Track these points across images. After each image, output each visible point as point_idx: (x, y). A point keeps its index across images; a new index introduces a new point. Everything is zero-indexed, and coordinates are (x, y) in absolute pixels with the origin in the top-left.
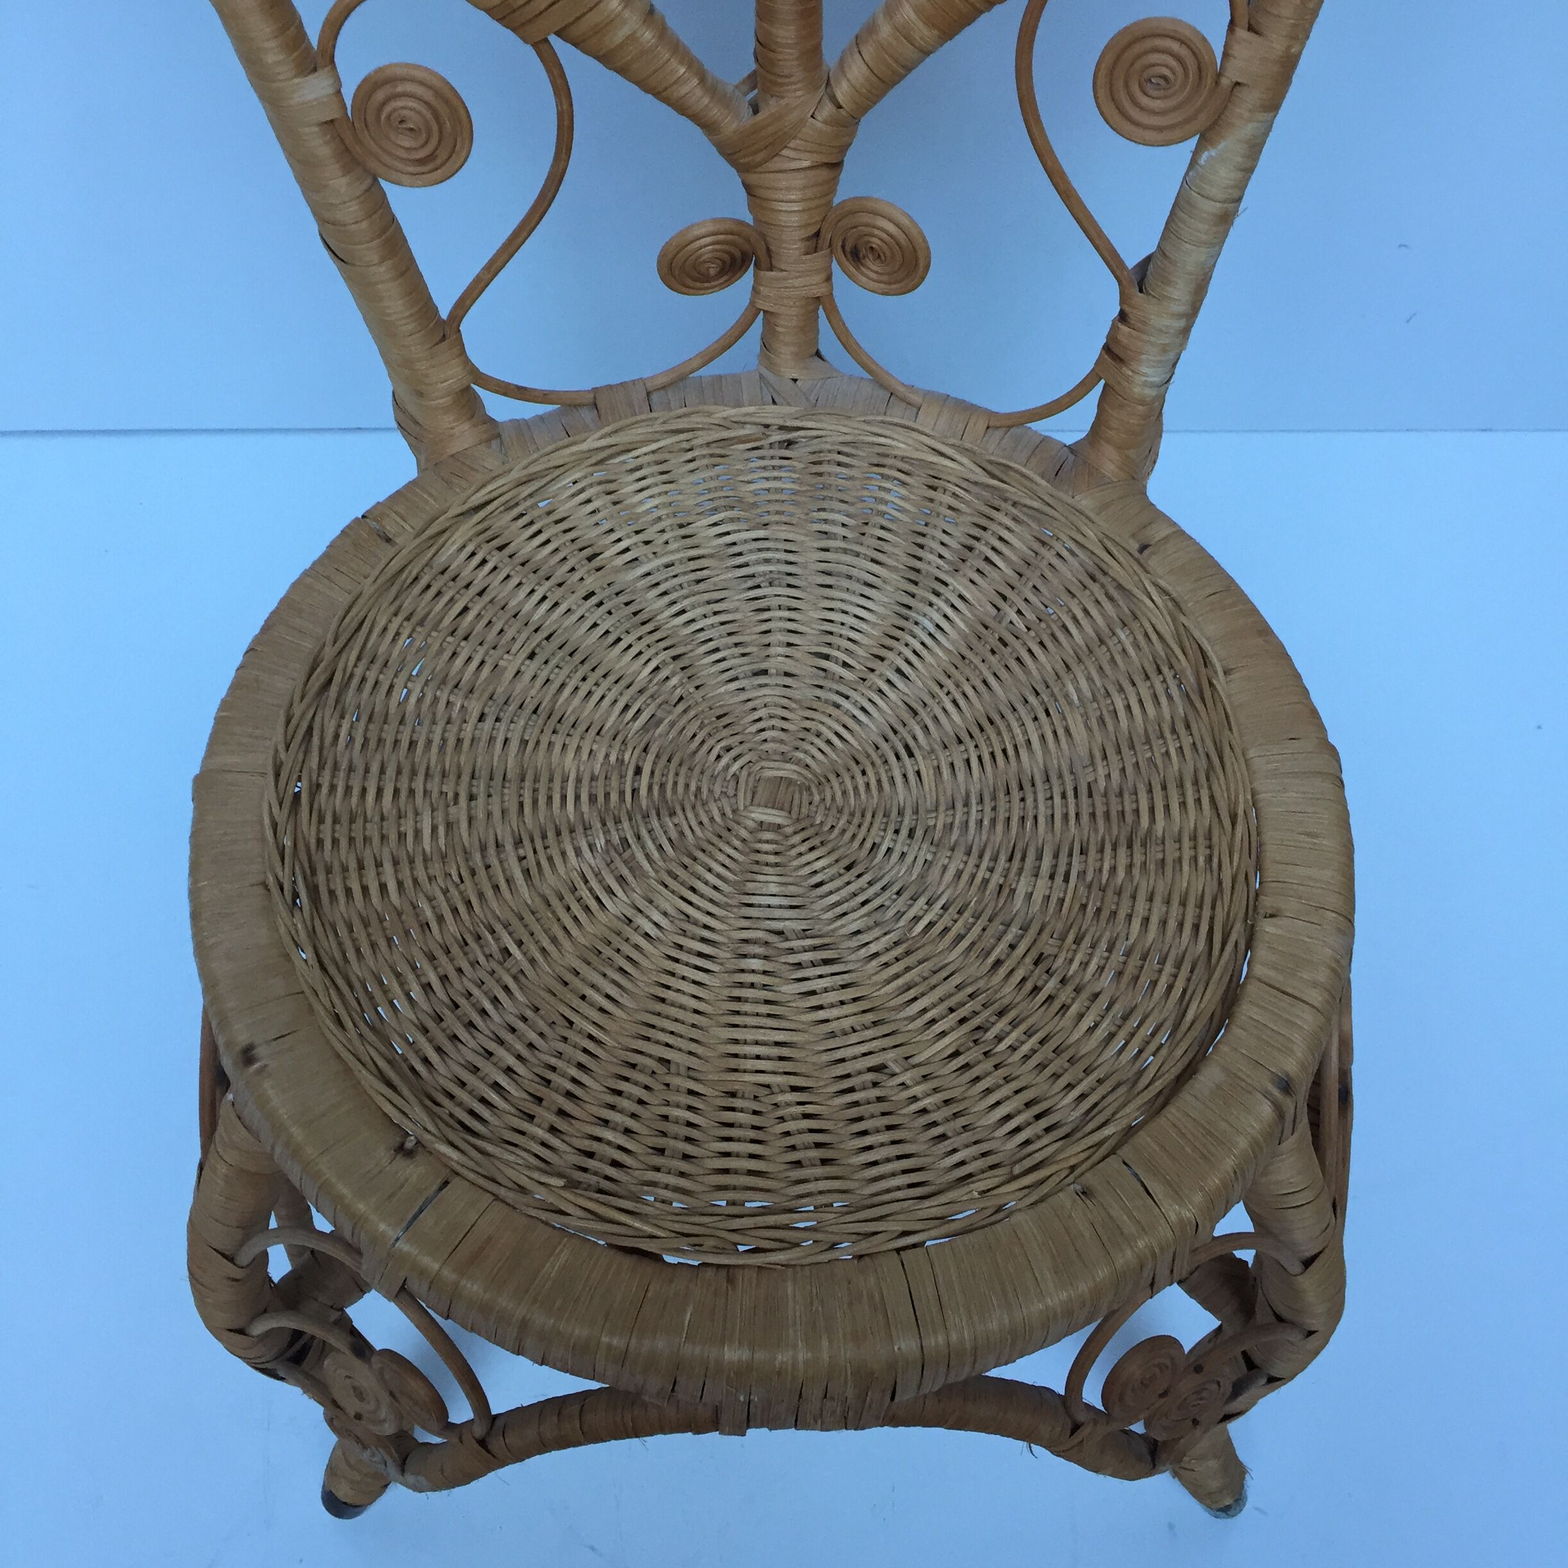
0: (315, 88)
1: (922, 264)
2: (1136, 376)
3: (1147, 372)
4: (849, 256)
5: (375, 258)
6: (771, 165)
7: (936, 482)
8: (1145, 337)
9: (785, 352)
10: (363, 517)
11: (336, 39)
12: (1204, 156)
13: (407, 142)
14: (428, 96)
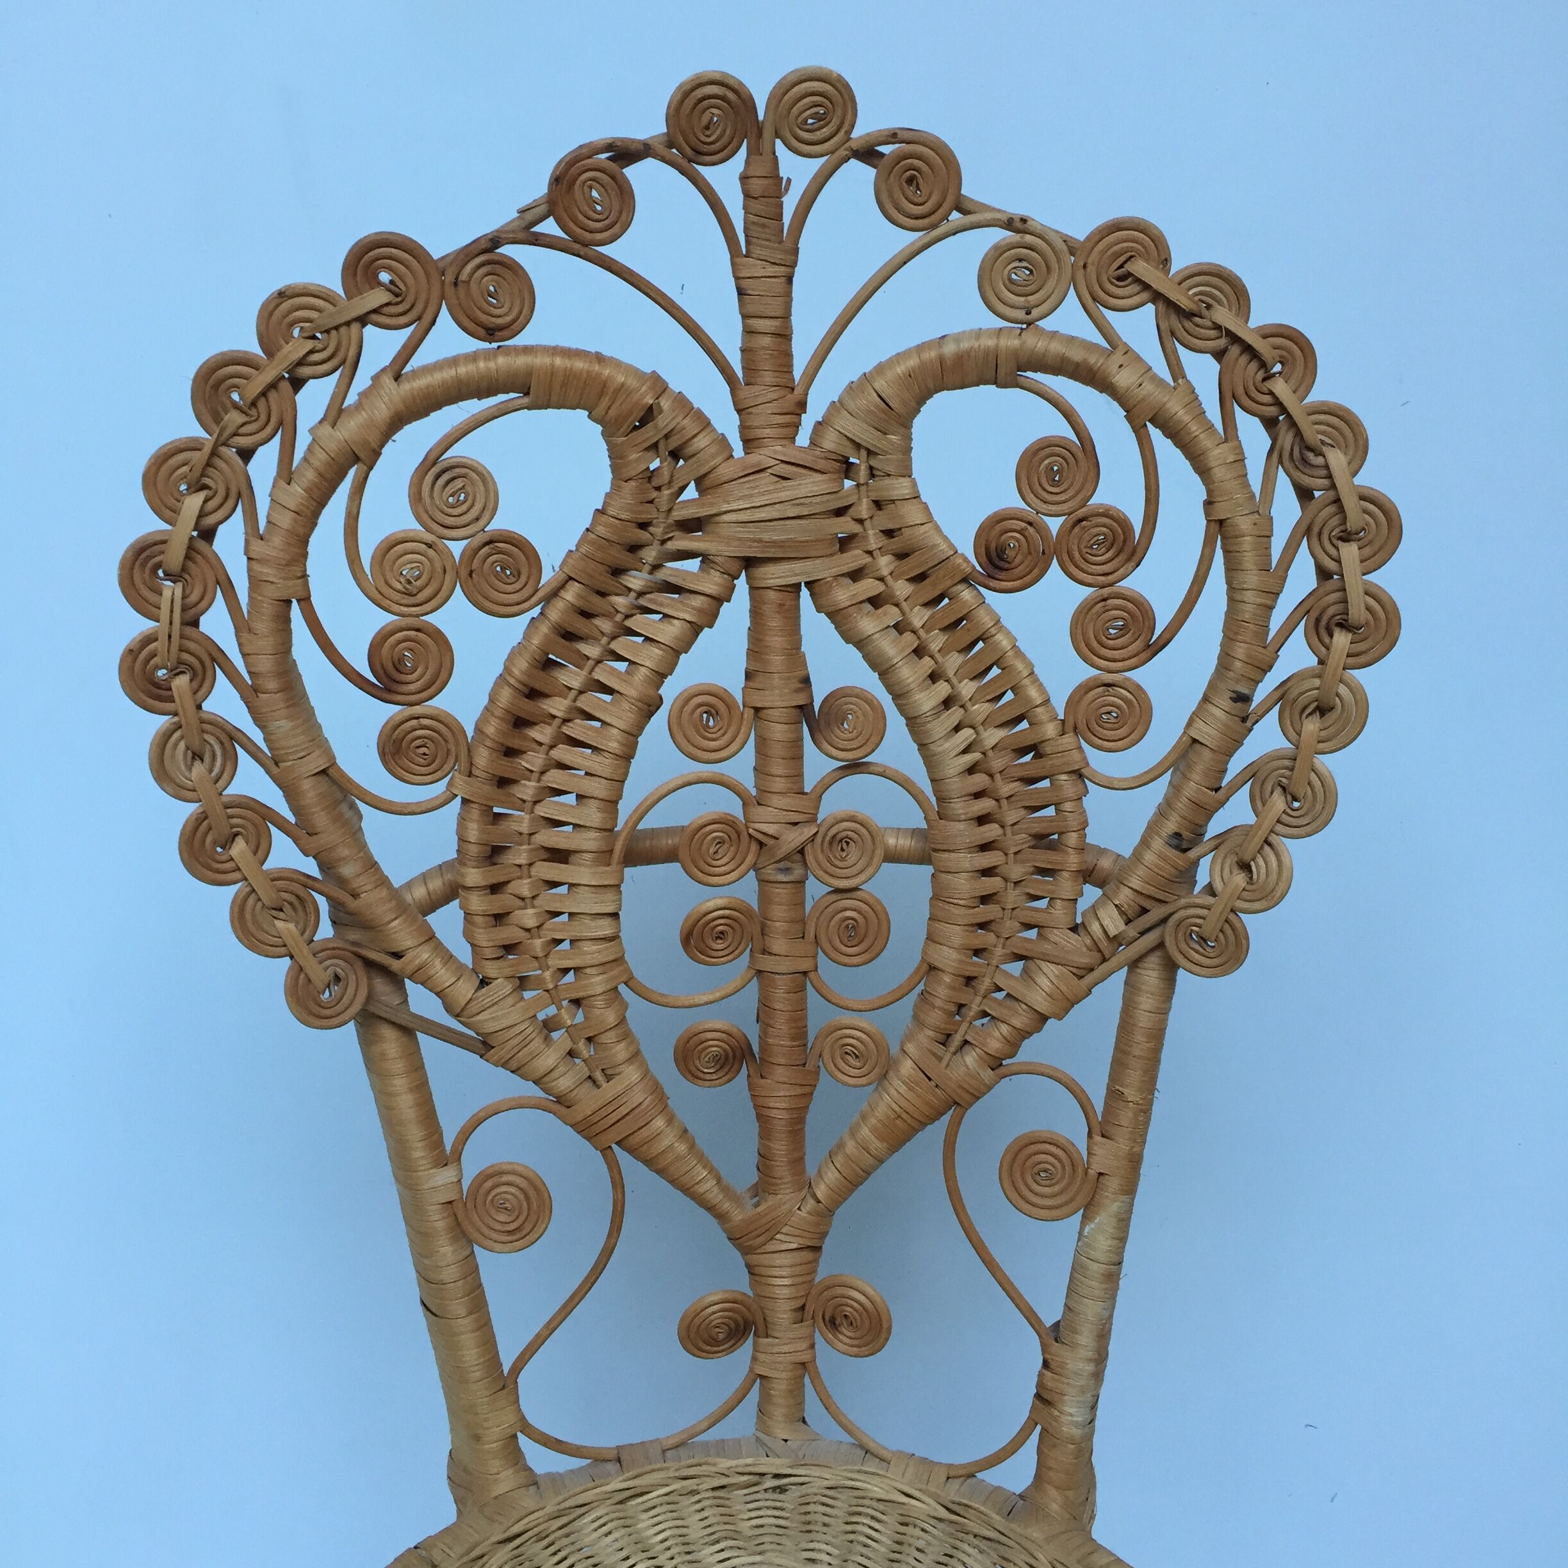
0: (445, 1176)
1: (885, 1326)
2: (1062, 1416)
3: (1071, 1412)
4: (827, 1323)
5: (462, 1311)
6: (770, 1247)
7: (907, 1520)
8: (1063, 1379)
9: (778, 1413)
10: (416, 1547)
11: (464, 1144)
12: (1087, 1230)
13: (502, 1217)
14: (523, 1184)
